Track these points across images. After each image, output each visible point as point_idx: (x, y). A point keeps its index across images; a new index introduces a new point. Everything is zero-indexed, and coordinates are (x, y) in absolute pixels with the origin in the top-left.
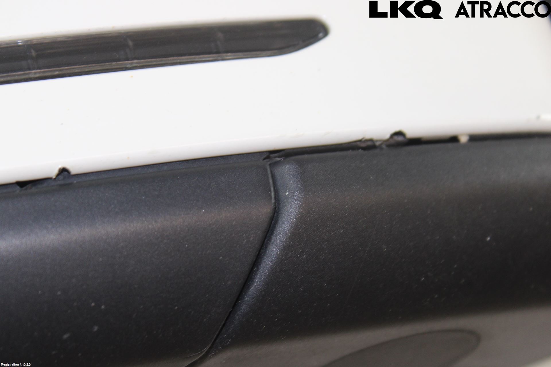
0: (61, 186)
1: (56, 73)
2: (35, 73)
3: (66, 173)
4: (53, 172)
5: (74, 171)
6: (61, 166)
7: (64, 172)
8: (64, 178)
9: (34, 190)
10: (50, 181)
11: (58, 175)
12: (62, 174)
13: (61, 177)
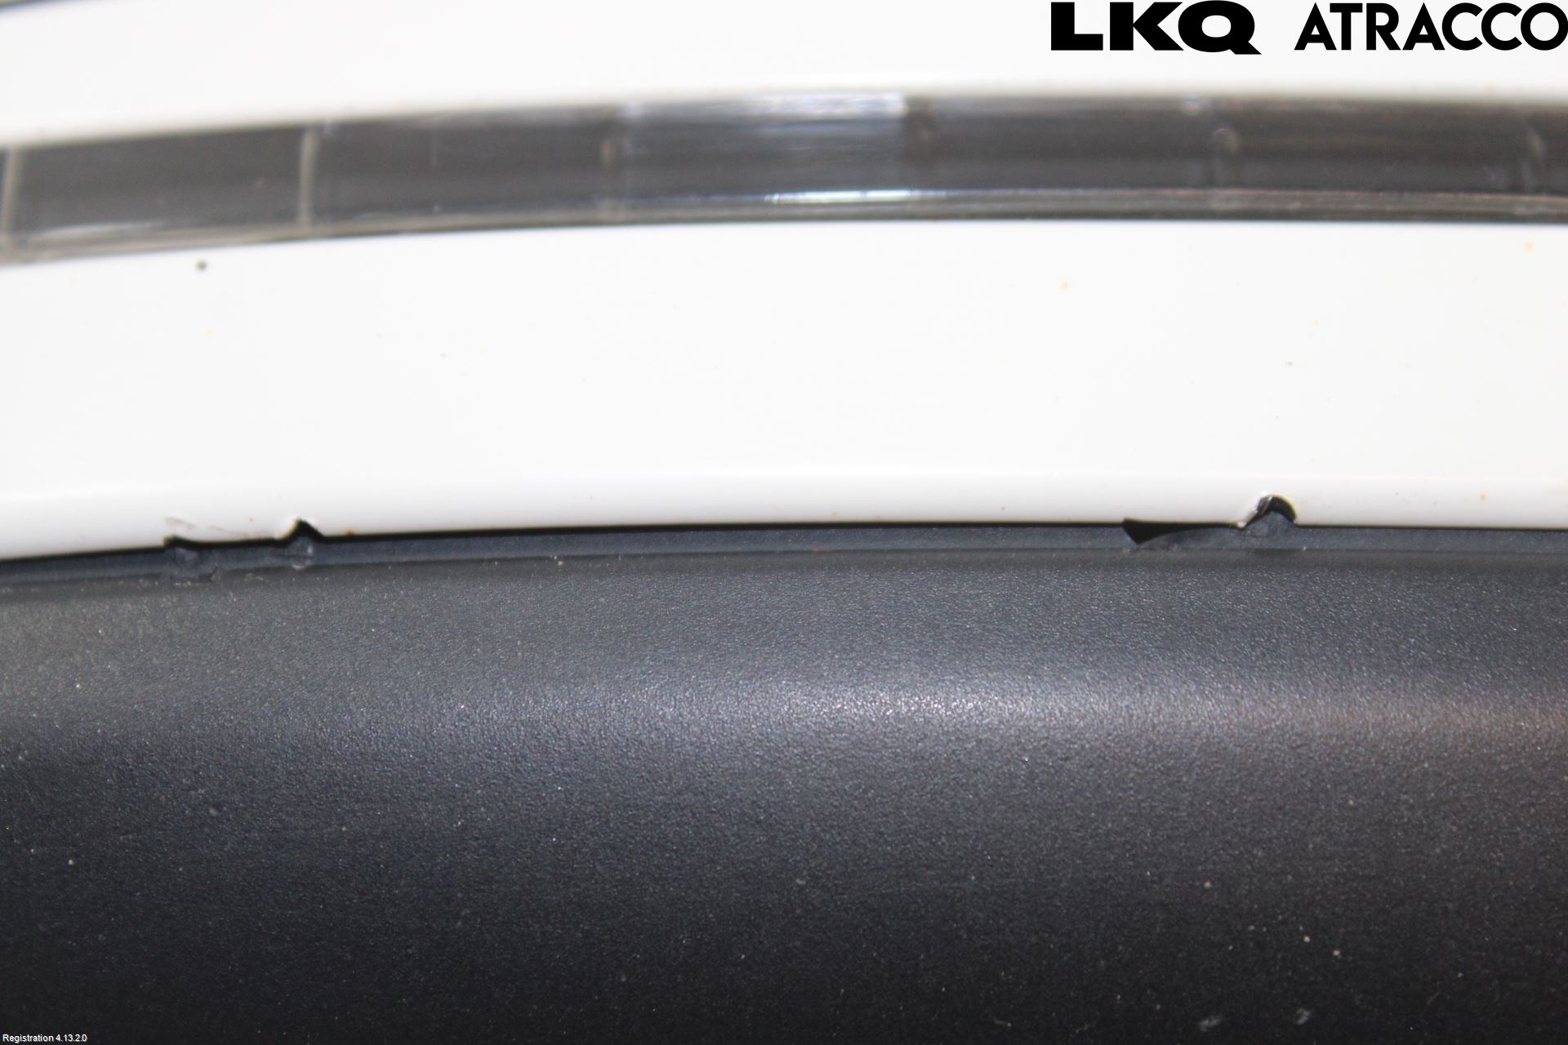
0: (1261, 552)
1: (1295, 206)
2: (1228, 199)
3: (1279, 517)
4: (1241, 509)
5: (1305, 513)
6: (1268, 492)
7: (1272, 513)
8: (1272, 532)
9: (1176, 553)
10: (1227, 533)
11: (1255, 519)
12: (1268, 518)
13: (1262, 527)
